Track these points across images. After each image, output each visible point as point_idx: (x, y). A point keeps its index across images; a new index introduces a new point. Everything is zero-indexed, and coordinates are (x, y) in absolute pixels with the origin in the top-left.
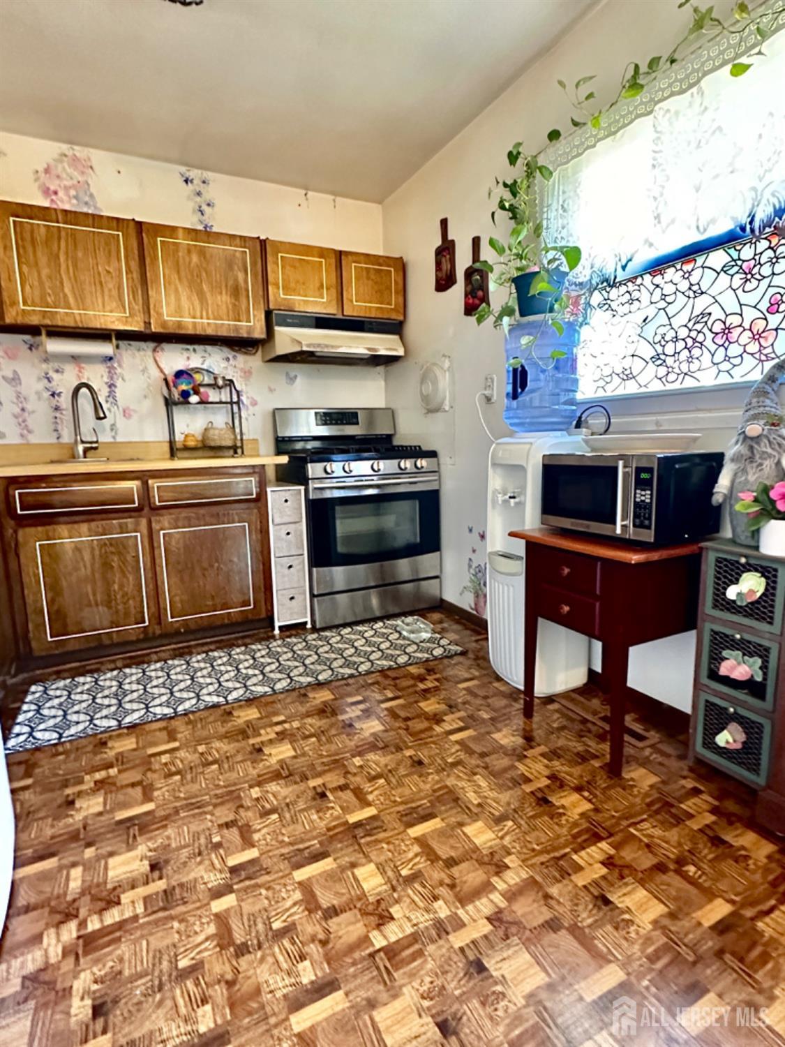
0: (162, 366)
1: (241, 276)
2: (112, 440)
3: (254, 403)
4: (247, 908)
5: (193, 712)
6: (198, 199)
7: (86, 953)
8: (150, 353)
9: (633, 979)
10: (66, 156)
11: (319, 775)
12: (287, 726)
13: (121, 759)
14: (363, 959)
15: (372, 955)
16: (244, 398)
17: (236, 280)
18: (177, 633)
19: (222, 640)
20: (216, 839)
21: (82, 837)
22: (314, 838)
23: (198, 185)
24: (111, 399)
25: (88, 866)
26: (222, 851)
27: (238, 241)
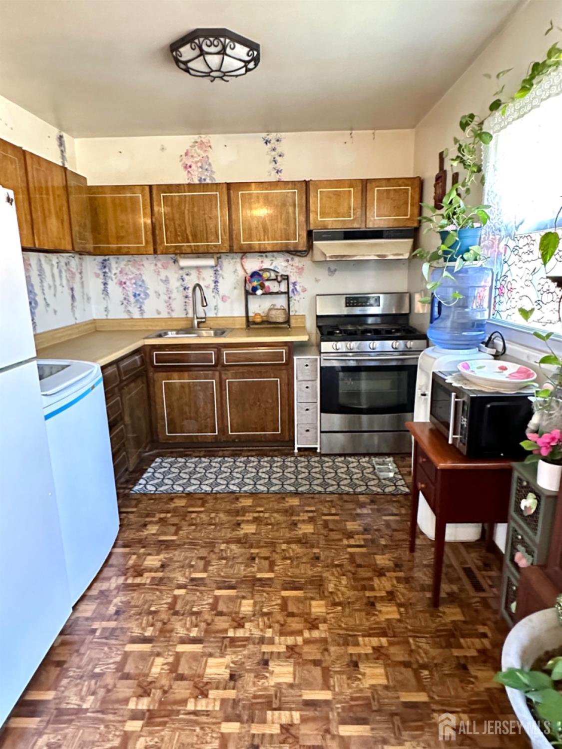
0: (246, 268)
1: (291, 210)
2: (215, 316)
3: (304, 290)
4: (188, 598)
5: (220, 493)
6: (273, 153)
7: (122, 591)
8: (239, 260)
9: (334, 701)
10: (196, 142)
11: (258, 547)
12: (261, 514)
13: (175, 511)
14: (220, 637)
15: (224, 638)
16: (297, 287)
17: (288, 213)
18: (234, 441)
19: (262, 450)
20: (193, 563)
21: (142, 543)
22: (236, 578)
23: (274, 143)
24: (215, 291)
25: (139, 556)
26: (192, 569)
27: (290, 186)
